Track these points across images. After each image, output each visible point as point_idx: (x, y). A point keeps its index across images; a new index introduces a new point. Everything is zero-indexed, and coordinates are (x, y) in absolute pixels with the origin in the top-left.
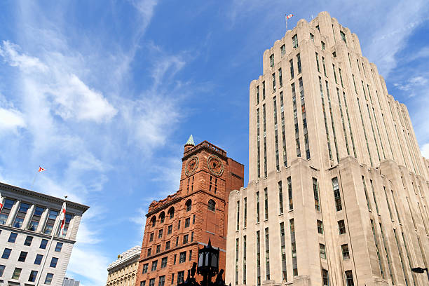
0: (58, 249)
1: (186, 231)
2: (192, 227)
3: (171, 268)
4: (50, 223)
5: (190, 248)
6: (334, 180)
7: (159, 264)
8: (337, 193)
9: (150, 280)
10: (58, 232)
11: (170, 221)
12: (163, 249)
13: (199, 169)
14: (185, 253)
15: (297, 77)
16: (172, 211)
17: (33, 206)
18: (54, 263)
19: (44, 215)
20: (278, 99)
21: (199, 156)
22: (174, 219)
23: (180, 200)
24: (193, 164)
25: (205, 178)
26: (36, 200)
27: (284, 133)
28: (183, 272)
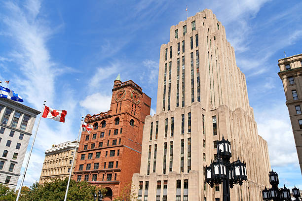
0: (21, 138)
1: (115, 137)
2: (119, 135)
3: (103, 159)
4: (16, 120)
5: (119, 148)
6: (214, 117)
7: (94, 156)
8: (215, 125)
9: (87, 164)
10: (21, 127)
11: (102, 130)
12: (97, 146)
13: (125, 99)
14: (114, 151)
15: (195, 49)
16: (104, 123)
17: (5, 108)
18: (18, 147)
19: (12, 115)
20: (181, 60)
21: (126, 89)
22: (106, 128)
23: (111, 116)
24: (121, 95)
25: (129, 105)
26: (7, 104)
27: (183, 83)
28: (113, 162)
